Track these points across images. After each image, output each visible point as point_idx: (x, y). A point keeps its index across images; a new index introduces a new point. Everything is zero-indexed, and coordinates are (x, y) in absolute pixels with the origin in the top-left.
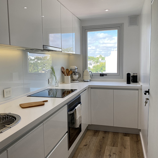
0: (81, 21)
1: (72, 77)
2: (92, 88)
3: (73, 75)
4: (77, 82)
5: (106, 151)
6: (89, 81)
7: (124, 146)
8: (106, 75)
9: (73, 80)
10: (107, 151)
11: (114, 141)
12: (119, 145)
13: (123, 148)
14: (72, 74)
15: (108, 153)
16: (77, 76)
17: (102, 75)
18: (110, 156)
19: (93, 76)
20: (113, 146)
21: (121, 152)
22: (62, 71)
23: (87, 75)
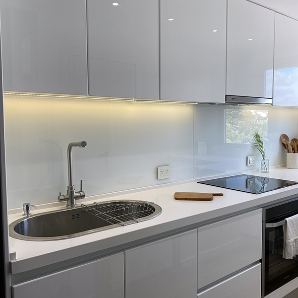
22: (283, 143)
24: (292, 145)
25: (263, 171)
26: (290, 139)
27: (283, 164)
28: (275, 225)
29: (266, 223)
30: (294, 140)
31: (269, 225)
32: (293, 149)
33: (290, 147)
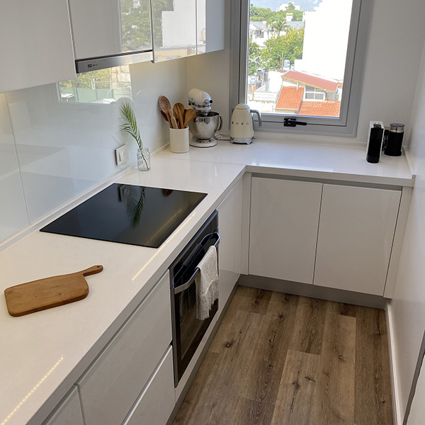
3: (197, 123)
5: (287, 369)
6: (248, 141)
7: (337, 351)
8: (305, 124)
10: (290, 367)
11: (311, 332)
12: (323, 348)
13: (336, 359)
14: (195, 122)
15: (292, 374)
16: (212, 125)
17: (290, 122)
18: (297, 385)
20: (308, 351)
21: (327, 374)
22: (162, 112)
23: (242, 124)
24: (175, 115)
25: (141, 166)
26: (172, 104)
27: (165, 144)
29: (175, 287)
30: (178, 105)
31: (179, 289)
32: (177, 120)
33: (173, 118)
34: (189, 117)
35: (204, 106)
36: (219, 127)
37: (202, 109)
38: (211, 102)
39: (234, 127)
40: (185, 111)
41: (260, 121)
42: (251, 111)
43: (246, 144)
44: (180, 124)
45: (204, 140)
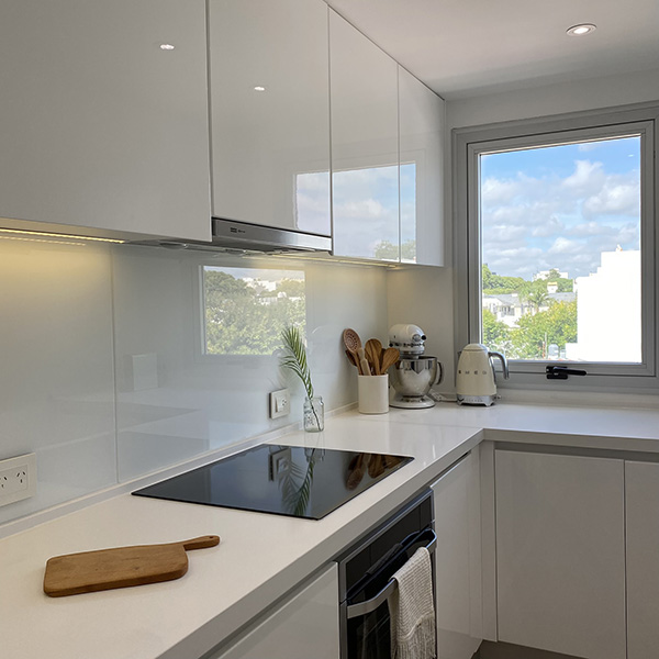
0: (447, 102)
1: (395, 381)
2: (499, 445)
3: (402, 371)
4: (425, 404)
6: (487, 401)
8: (583, 373)
9: (403, 398)
14: (398, 368)
16: (425, 376)
17: (559, 372)
19: (508, 379)
22: (348, 353)
23: (476, 373)
24: (367, 356)
25: (310, 426)
26: (363, 340)
27: (351, 402)
28: (370, 605)
29: (348, 604)
30: (373, 343)
31: (356, 610)
32: (371, 364)
33: (365, 360)
34: (388, 360)
35: (412, 345)
36: (438, 378)
37: (409, 349)
38: (424, 338)
39: (462, 377)
40: (383, 351)
41: (506, 373)
42: (490, 354)
43: (484, 405)
44: (374, 370)
45: (412, 397)
